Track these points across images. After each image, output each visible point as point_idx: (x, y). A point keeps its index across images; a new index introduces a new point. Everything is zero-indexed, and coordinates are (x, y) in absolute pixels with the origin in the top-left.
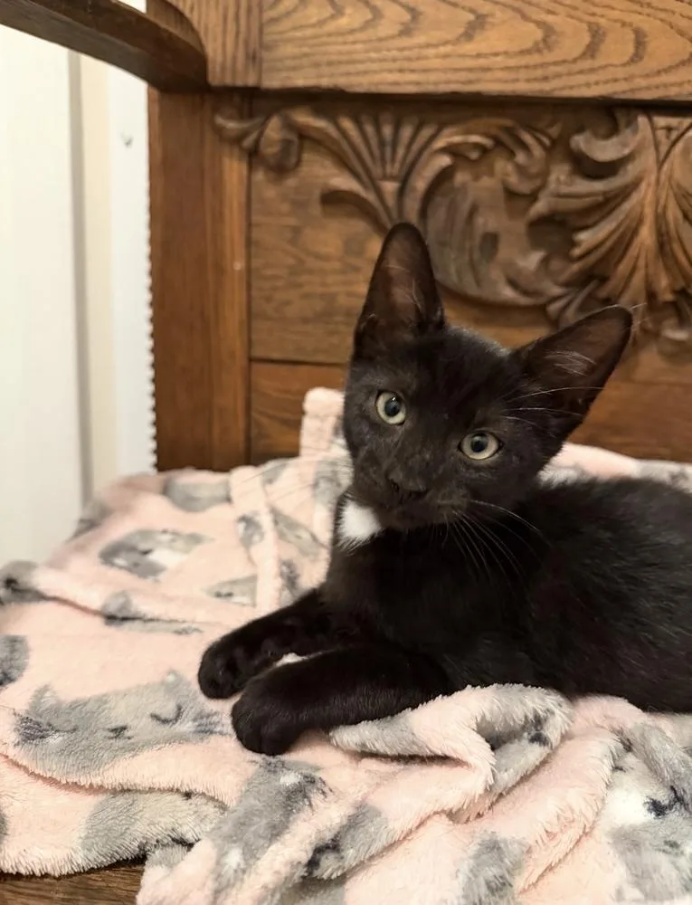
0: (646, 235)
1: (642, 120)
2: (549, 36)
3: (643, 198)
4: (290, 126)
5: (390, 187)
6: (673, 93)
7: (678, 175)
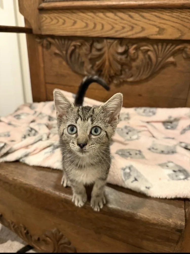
0: (107, 63)
1: (105, 41)
2: (87, 25)
3: (106, 56)
4: (48, 41)
5: (64, 52)
6: (109, 36)
7: (112, 51)
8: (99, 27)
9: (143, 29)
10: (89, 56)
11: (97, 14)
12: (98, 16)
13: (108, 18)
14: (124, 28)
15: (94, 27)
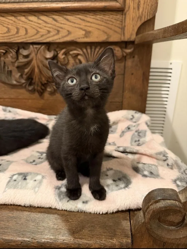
0: (36, 70)
1: (31, 46)
2: (9, 30)
3: (34, 62)
6: (35, 41)
7: (40, 57)
8: (22, 32)
9: (69, 33)
10: (16, 64)
11: (19, 18)
12: (19, 20)
13: (31, 22)
14: (49, 32)
15: (17, 32)
